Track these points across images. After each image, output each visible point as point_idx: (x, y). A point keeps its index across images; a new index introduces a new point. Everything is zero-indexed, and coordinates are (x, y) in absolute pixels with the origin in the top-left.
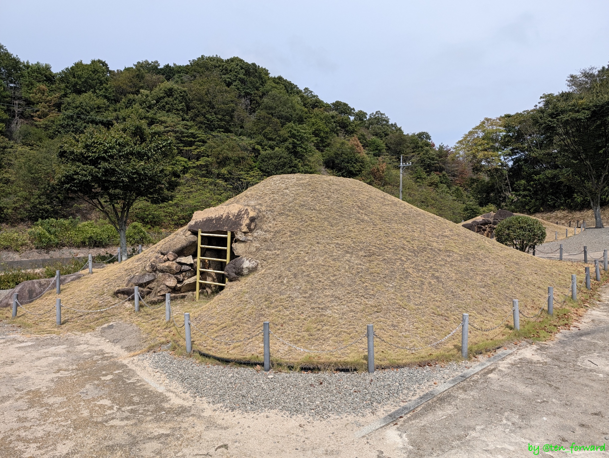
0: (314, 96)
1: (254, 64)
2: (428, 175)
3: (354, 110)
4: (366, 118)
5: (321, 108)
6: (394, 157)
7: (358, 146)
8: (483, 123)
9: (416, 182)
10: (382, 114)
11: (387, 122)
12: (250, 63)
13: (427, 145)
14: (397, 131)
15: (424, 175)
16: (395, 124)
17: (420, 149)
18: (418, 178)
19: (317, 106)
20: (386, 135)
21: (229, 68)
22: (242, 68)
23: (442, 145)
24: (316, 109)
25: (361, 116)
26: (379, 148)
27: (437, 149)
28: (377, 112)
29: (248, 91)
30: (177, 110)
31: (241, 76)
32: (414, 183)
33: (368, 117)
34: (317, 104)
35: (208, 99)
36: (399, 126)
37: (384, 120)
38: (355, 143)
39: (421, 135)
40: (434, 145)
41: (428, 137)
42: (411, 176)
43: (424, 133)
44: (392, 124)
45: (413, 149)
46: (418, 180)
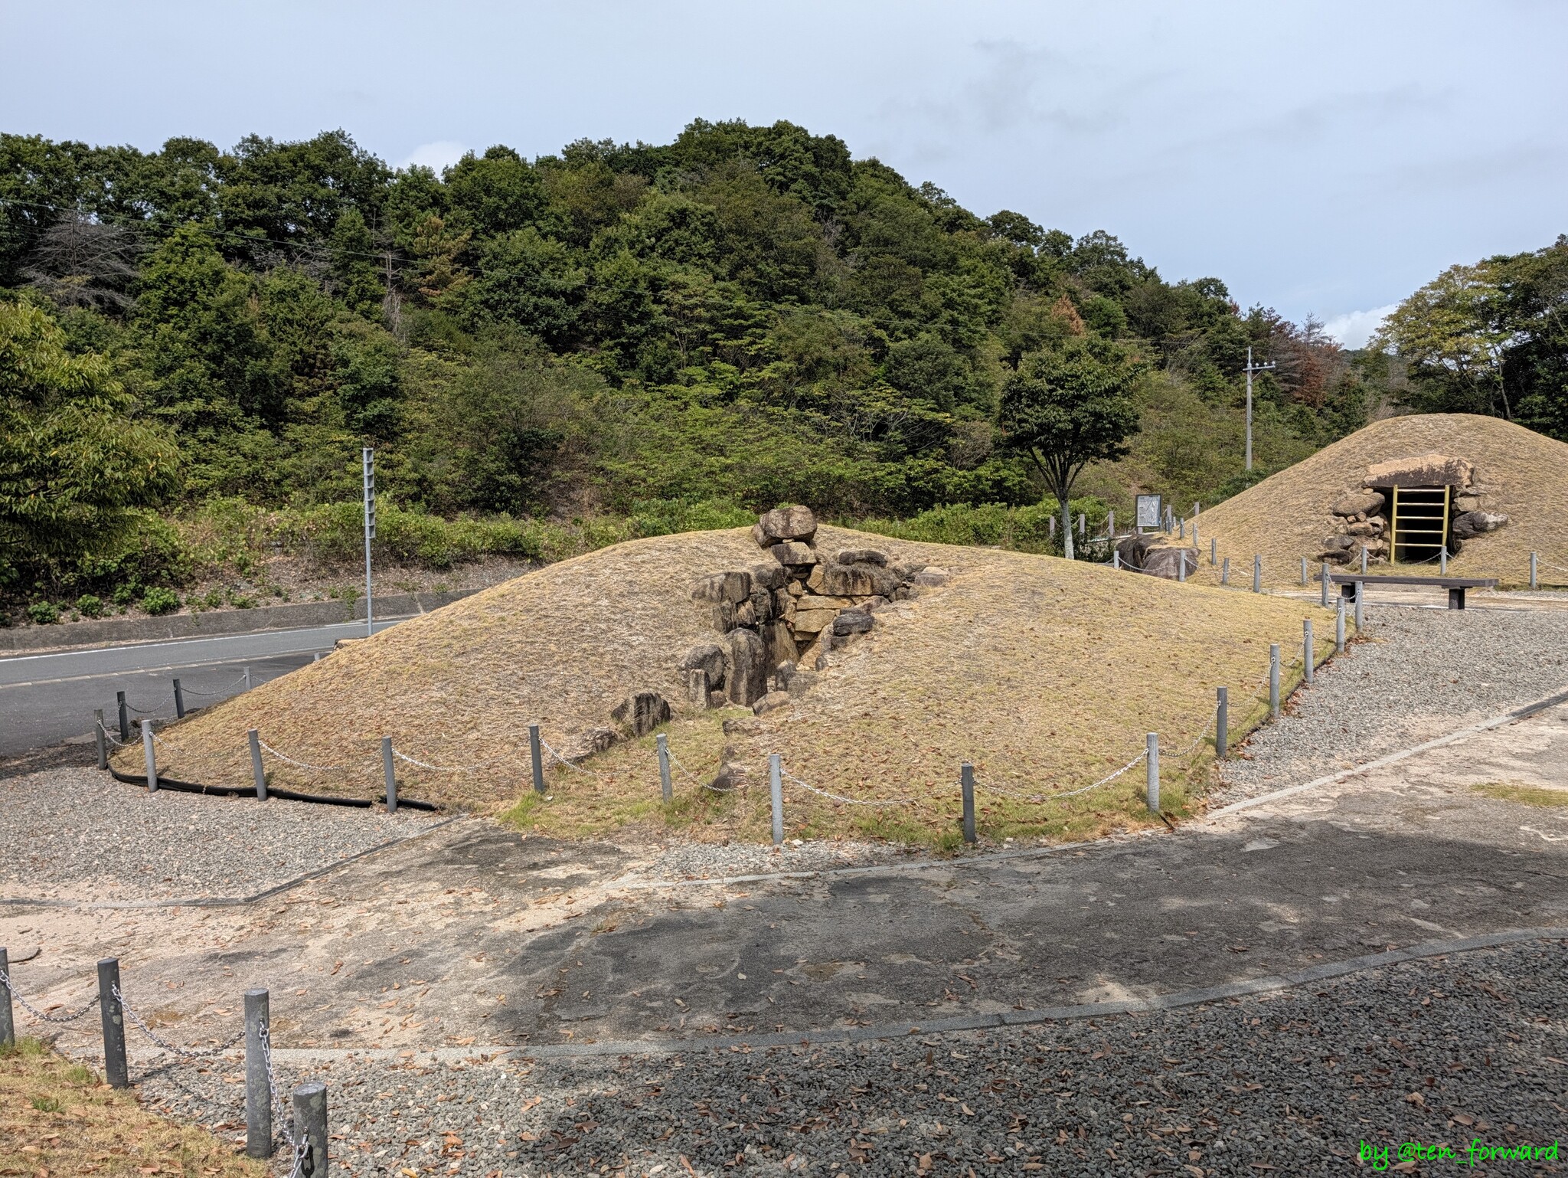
0: (947, 202)
1: (831, 138)
2: (1230, 382)
3: (1041, 229)
4: (1069, 248)
5: (968, 230)
6: (1149, 340)
7: (1072, 319)
8: (1449, 275)
9: (1205, 399)
10: (1108, 238)
11: (1123, 256)
12: (823, 136)
13: (1223, 309)
14: (1146, 278)
15: (1221, 381)
16: (1140, 261)
17: (1206, 319)
18: (1208, 389)
19: (960, 226)
20: (1125, 288)
21: (778, 151)
22: (807, 149)
23: (1256, 309)
24: (960, 232)
25: (1058, 242)
26: (1112, 321)
27: (1244, 319)
28: (1095, 234)
29: (825, 202)
30: (701, 256)
31: (809, 167)
32: (1197, 401)
33: (1075, 245)
34: (958, 220)
35: (758, 229)
36: (1149, 267)
37: (1113, 253)
38: (1065, 311)
39: (1203, 285)
40: (1236, 309)
41: (1221, 290)
42: (1192, 386)
43: (1213, 280)
44: (1131, 262)
45: (1188, 319)
46: (1209, 393)
